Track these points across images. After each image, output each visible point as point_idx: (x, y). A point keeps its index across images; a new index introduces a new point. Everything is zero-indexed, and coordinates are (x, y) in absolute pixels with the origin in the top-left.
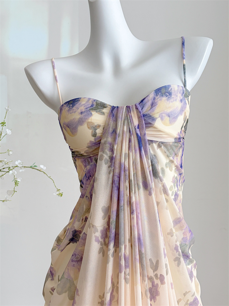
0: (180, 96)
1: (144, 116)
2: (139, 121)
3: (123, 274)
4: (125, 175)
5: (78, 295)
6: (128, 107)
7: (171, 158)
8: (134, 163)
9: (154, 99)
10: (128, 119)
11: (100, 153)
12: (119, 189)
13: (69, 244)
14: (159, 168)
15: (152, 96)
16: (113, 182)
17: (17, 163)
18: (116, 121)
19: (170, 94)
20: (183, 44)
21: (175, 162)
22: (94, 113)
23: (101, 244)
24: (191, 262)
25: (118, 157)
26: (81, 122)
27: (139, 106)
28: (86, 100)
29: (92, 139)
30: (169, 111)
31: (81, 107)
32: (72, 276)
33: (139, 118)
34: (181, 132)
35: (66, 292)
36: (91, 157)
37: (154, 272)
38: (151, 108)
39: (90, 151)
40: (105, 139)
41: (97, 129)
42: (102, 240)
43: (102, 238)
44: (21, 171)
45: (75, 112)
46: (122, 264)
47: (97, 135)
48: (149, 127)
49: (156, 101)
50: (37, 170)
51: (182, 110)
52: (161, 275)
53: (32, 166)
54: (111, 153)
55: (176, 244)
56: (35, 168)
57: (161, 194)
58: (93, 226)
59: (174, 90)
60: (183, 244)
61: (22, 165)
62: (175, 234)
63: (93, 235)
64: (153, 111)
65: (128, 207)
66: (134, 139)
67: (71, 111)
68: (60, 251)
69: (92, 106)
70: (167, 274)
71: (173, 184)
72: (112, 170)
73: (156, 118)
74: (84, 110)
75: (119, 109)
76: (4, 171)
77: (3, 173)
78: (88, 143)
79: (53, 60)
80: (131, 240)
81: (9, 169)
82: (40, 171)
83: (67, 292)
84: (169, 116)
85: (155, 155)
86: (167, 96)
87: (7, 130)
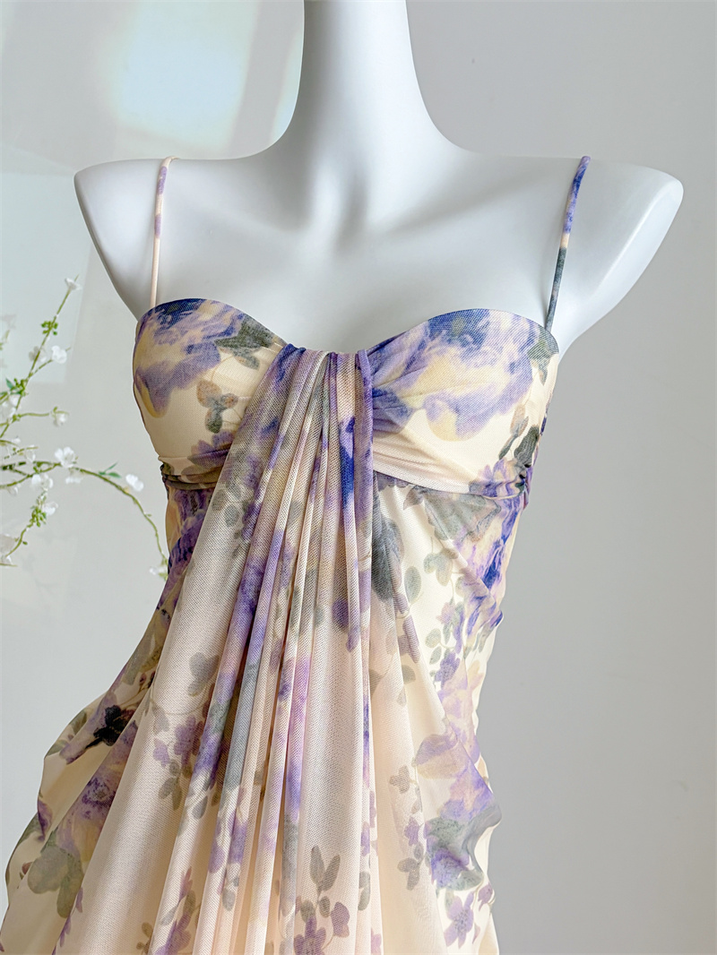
0: (511, 351)
1: (375, 394)
2: (359, 409)
3: (217, 878)
4: (280, 571)
5: (79, 907)
6: (333, 358)
7: (450, 543)
8: (318, 539)
9: (422, 346)
10: (324, 396)
11: (219, 487)
12: (253, 610)
13: (94, 743)
14: (401, 569)
15: (417, 334)
16: (241, 585)
17: (59, 455)
18: (286, 393)
19: (478, 339)
20: (577, 181)
21: (463, 558)
22: (226, 356)
23: (174, 770)
24: (472, 879)
25: (268, 512)
26: (182, 376)
27: (365, 360)
28: (216, 309)
29: (208, 437)
30: (459, 393)
31: (194, 329)
32: (79, 843)
33: (360, 398)
34: (497, 466)
35: (54, 889)
36: (200, 491)
37: (319, 890)
38: (404, 374)
39: (199, 473)
40: (242, 446)
41: (225, 409)
42: (179, 759)
43: (177, 752)
44: (68, 480)
45: (171, 343)
46: (219, 843)
47: (224, 428)
48: (388, 433)
49: (425, 353)
50: (117, 486)
51: (511, 396)
52: (339, 905)
53: (104, 473)
54: (251, 492)
55: (411, 819)
56: (113, 479)
57: (390, 651)
58: (155, 709)
59: (497, 331)
60: (446, 822)
61: (75, 463)
62: (413, 787)
63: (152, 737)
64: (408, 385)
65: (271, 671)
66: (330, 463)
67: (163, 338)
68: (65, 761)
69: (227, 333)
70: (362, 906)
71: (440, 627)
72: (244, 547)
73: (413, 410)
74: (198, 341)
75: (304, 358)
76: (20, 472)
77: (18, 477)
78: (193, 448)
79: (167, 165)
80: (263, 778)
81: (35, 468)
82: (124, 492)
83: (59, 890)
84: (457, 410)
85: (394, 526)
86: (463, 346)
87: (55, 349)
